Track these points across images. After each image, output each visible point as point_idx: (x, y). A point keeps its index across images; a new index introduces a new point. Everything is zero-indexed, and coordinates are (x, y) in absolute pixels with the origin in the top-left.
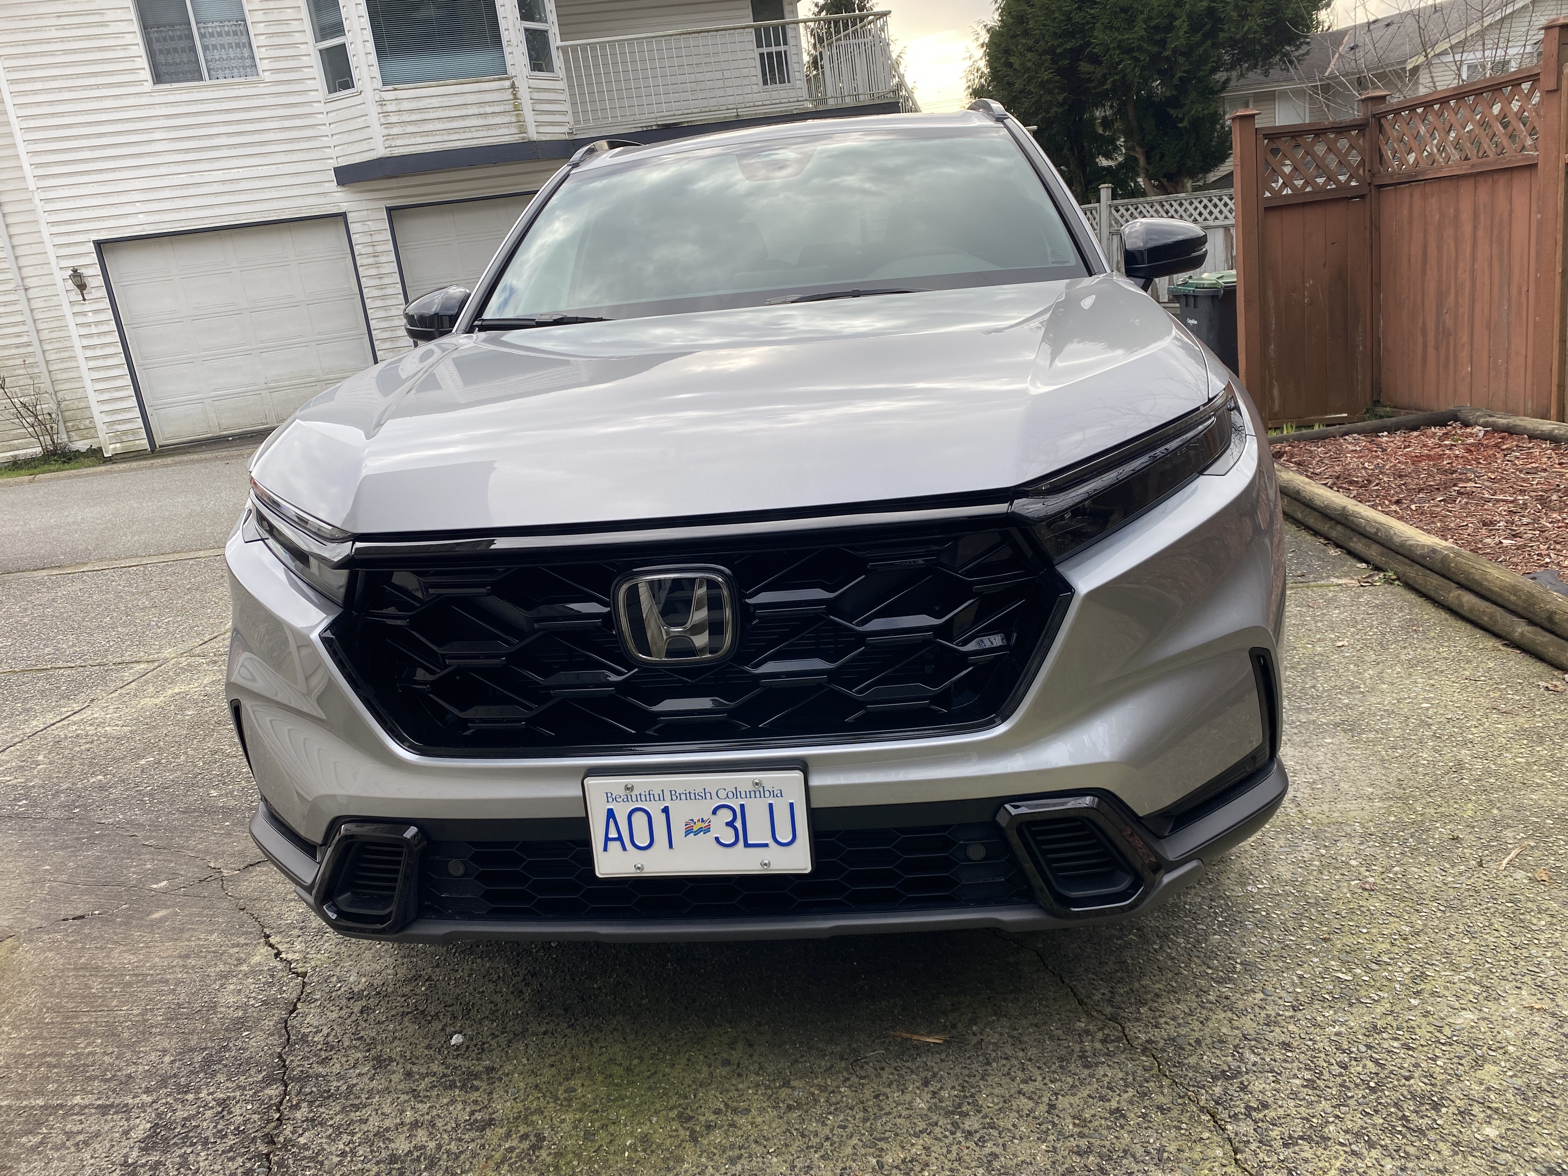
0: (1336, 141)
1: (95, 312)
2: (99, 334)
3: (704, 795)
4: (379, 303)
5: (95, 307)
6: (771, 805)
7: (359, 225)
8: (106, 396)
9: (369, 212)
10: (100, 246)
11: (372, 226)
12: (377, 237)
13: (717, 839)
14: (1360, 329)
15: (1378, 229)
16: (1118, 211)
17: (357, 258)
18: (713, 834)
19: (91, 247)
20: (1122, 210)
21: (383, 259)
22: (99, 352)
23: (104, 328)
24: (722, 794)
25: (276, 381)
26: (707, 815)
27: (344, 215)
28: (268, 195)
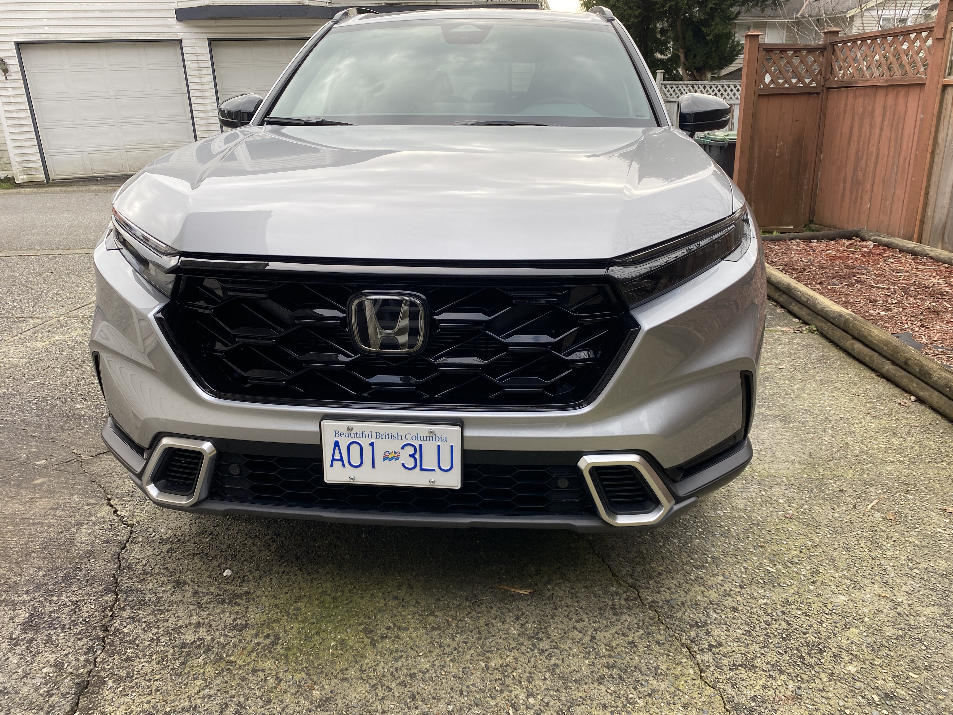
0: (806, 56)
1: (14, 88)
2: (16, 103)
3: (397, 437)
4: (200, 101)
5: (13, 85)
6: (439, 446)
7: (189, 48)
8: (18, 144)
9: (197, 41)
10: (18, 45)
11: (198, 50)
12: (201, 58)
13: (403, 464)
14: (807, 176)
15: (825, 115)
16: (666, 88)
17: (187, 70)
18: (401, 461)
19: (13, 46)
20: (669, 87)
21: (204, 72)
22: (15, 115)
23: (19, 100)
24: (409, 437)
25: (130, 145)
26: (398, 449)
27: (180, 41)
28: (130, 22)
